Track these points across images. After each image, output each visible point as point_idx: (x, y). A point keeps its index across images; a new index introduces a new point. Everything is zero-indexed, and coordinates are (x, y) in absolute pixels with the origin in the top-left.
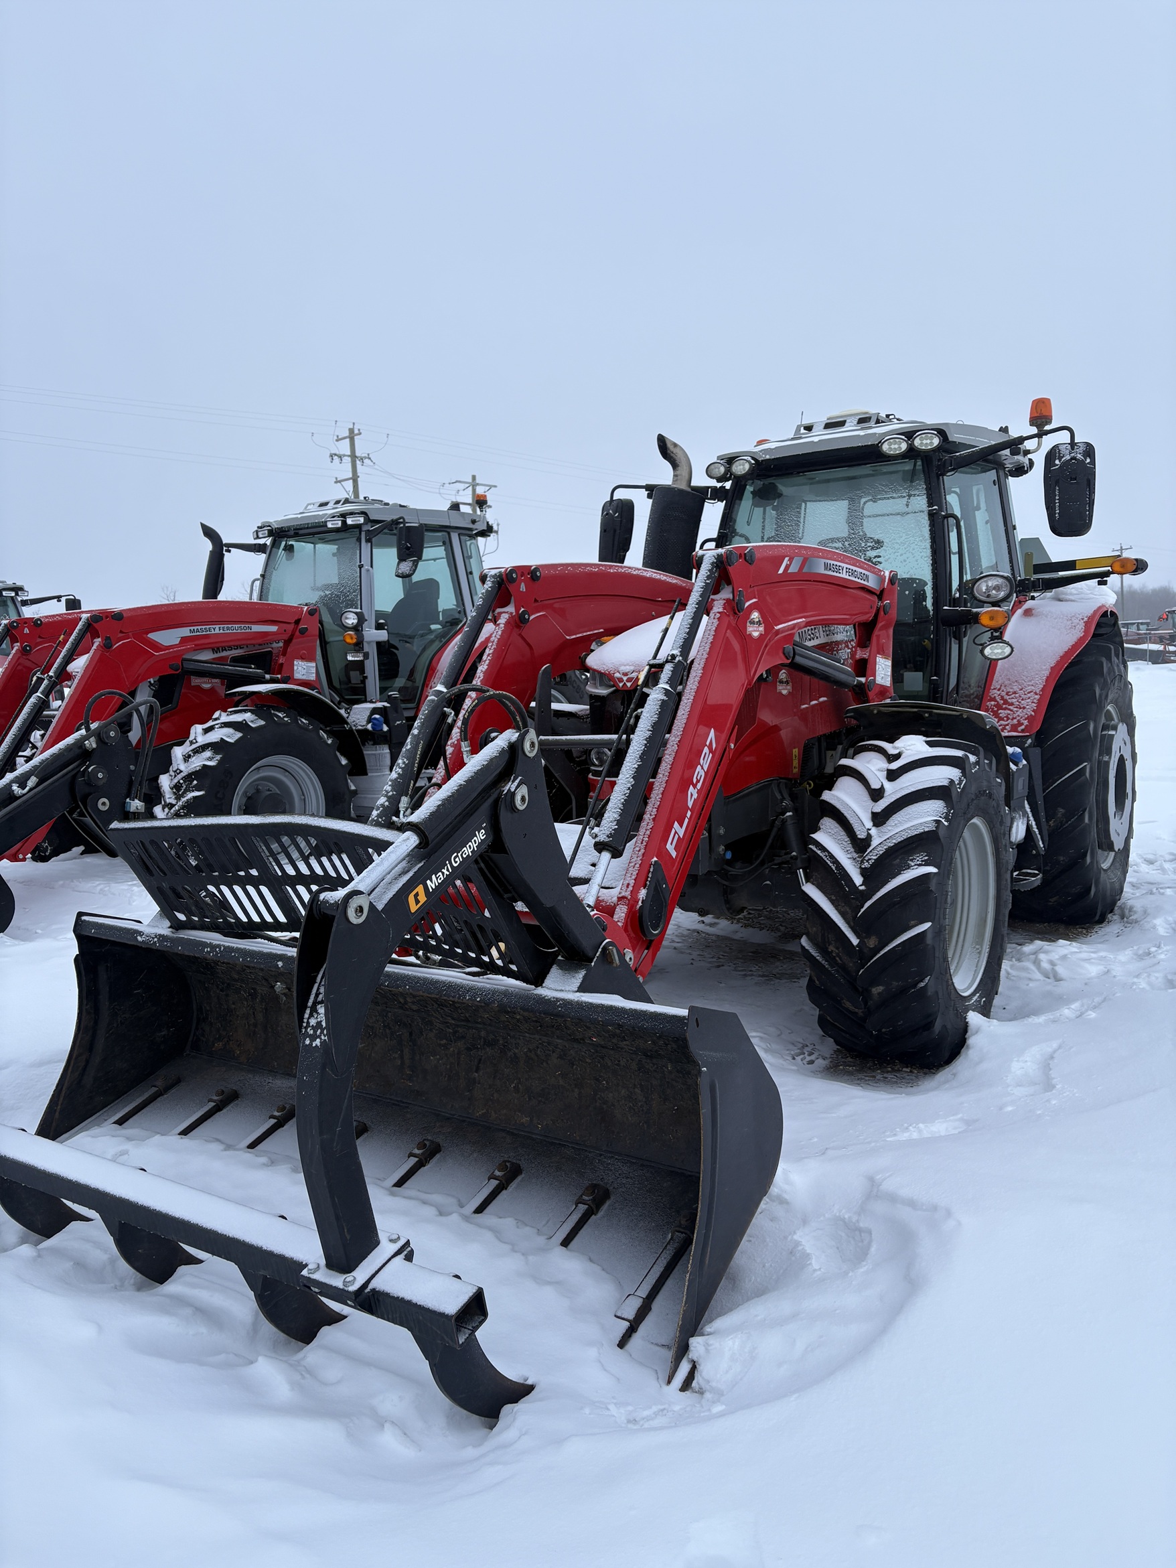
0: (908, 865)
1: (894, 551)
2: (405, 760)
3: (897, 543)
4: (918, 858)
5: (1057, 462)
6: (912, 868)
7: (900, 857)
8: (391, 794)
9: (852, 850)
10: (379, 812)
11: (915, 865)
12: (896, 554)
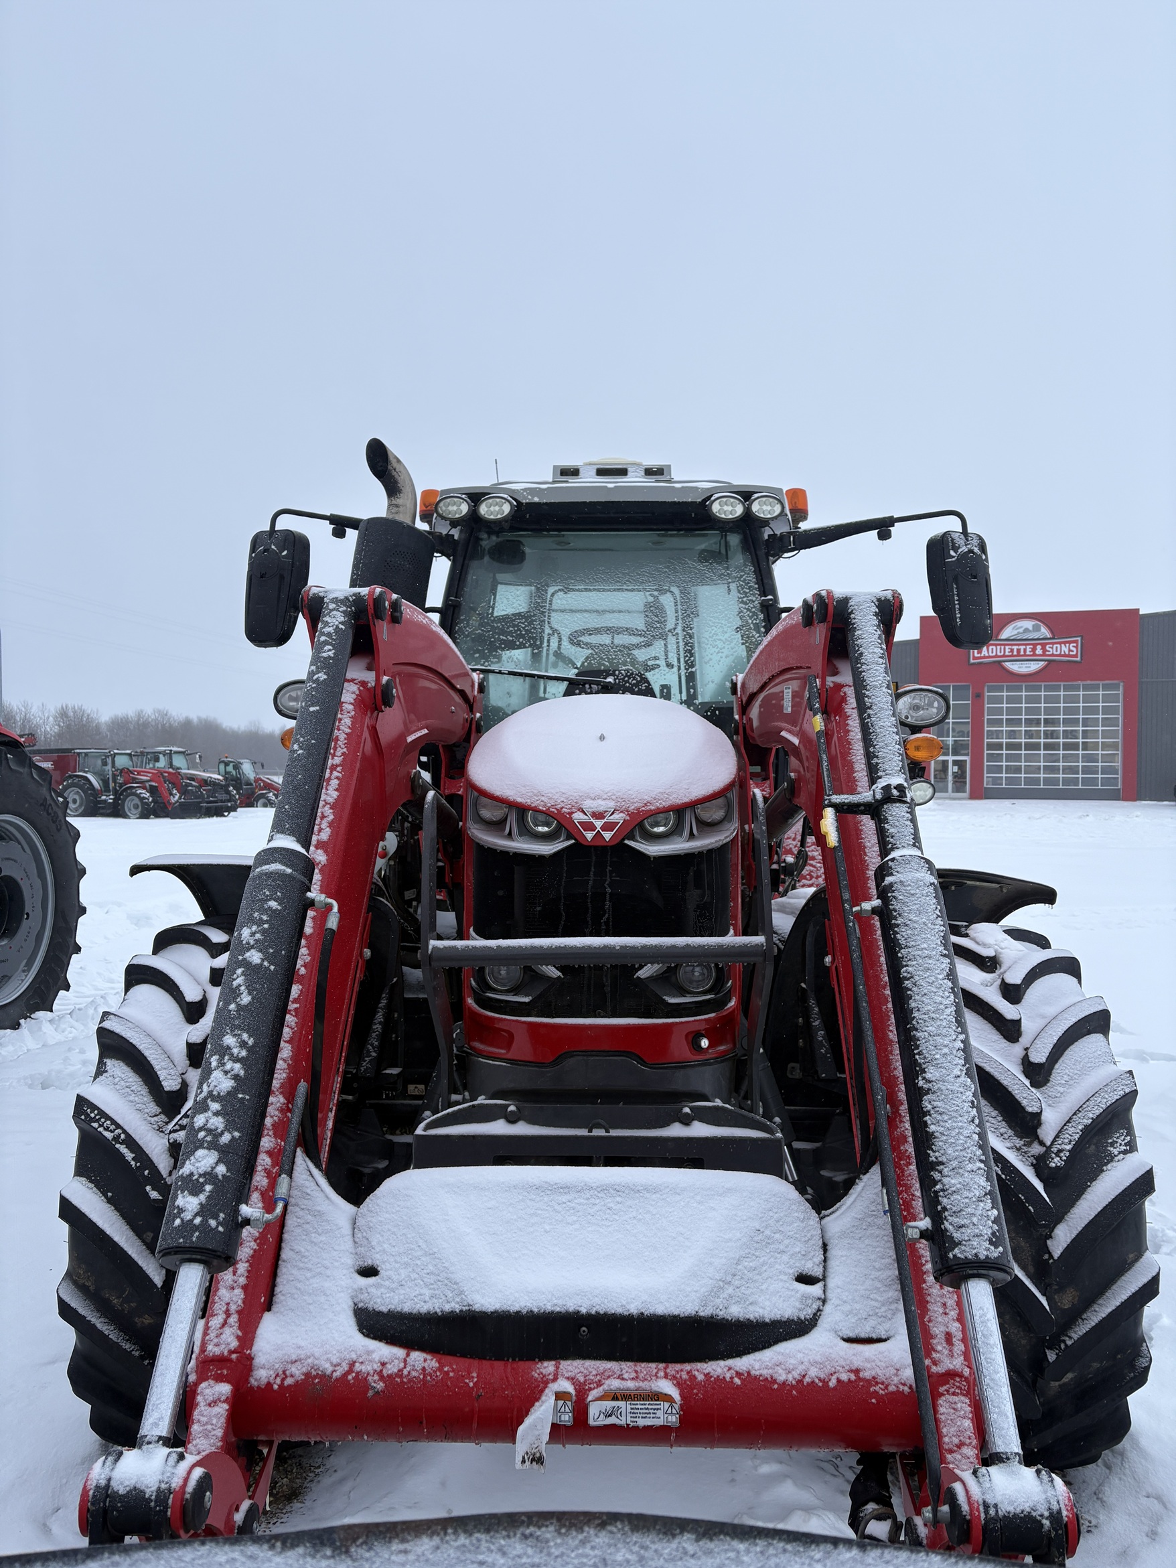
0: (1110, 1154)
1: (717, 651)
2: (245, 1036)
3: (720, 640)
4: (1120, 1141)
5: (952, 553)
6: (1116, 1159)
7: (1095, 1141)
8: (226, 1138)
9: (1010, 1132)
10: (202, 1197)
11: (1120, 1153)
12: (720, 654)
